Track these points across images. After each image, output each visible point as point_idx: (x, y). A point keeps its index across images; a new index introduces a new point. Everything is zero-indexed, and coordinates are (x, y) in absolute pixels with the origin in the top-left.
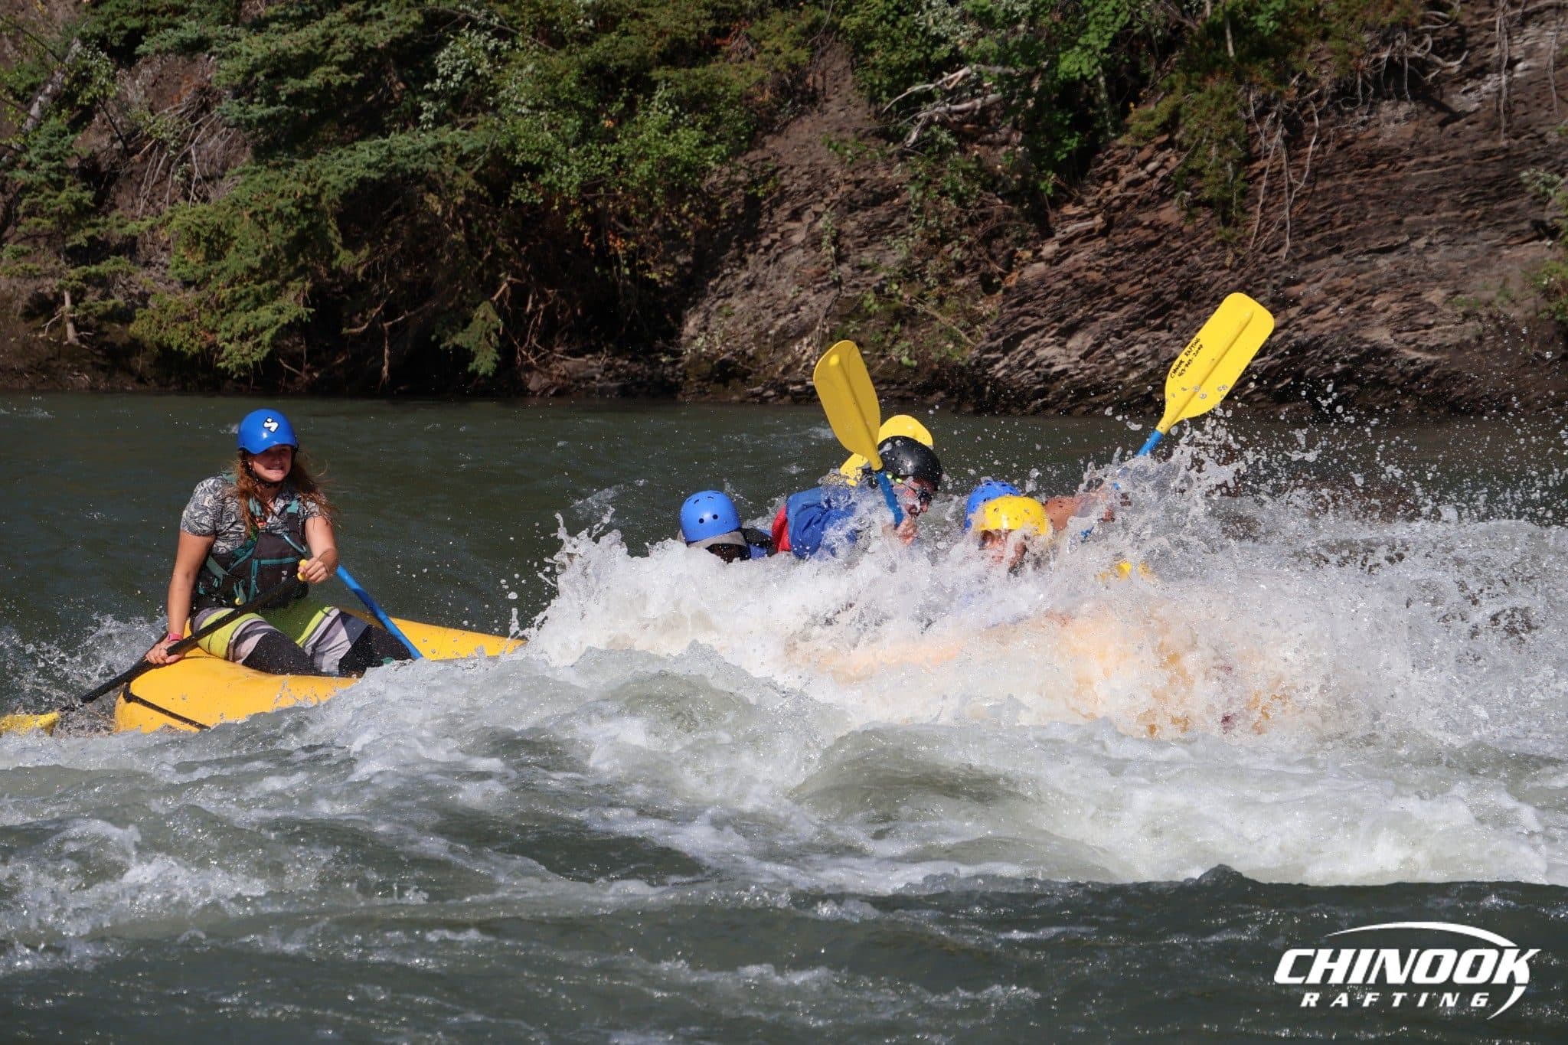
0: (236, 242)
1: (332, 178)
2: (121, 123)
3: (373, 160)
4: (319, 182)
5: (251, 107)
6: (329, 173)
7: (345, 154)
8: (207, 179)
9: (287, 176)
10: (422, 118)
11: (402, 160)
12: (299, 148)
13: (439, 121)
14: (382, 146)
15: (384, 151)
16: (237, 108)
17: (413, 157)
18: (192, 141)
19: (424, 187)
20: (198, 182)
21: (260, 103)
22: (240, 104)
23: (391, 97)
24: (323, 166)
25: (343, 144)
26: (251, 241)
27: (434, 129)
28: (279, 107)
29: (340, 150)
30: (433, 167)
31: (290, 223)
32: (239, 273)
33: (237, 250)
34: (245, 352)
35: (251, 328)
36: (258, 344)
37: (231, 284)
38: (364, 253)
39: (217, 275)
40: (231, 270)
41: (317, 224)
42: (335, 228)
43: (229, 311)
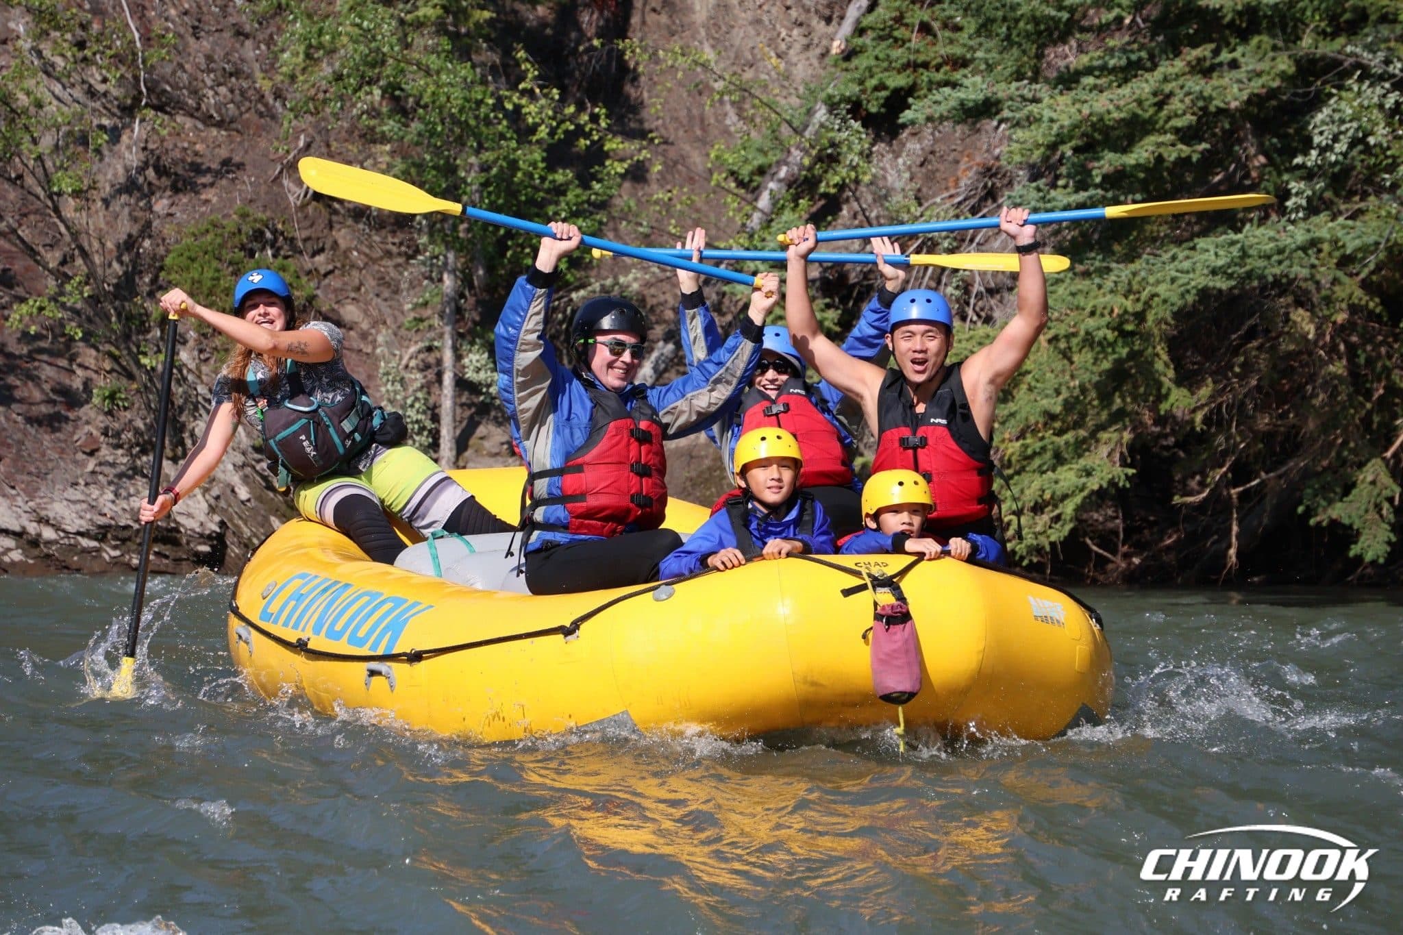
0: (1029, 378)
1: (1162, 289)
2: (878, 217)
3: (1220, 263)
4: (1144, 295)
5: (1053, 193)
6: (1158, 282)
7: (1181, 256)
8: (991, 292)
9: (1100, 287)
10: (1289, 204)
11: (1261, 263)
12: (1117, 248)
13: (1313, 208)
14: (1233, 243)
15: (1235, 251)
16: (1034, 194)
17: (1276, 258)
18: (972, 241)
19: (1290, 299)
20: (979, 296)
21: (1065, 187)
22: (1039, 189)
23: (1247, 175)
24: (1151, 272)
25: (1179, 242)
26: (1049, 375)
27: (1305, 219)
28: (1092, 192)
29: (1174, 250)
30: (1305, 272)
31: (1103, 351)
32: (1032, 420)
33: (1030, 389)
34: (1039, 528)
35: (1047, 496)
36: (1057, 518)
37: (1021, 436)
38: (1205, 392)
39: (1003, 423)
40: (1023, 414)
41: (1141, 353)
42: (1165, 357)
43: (1018, 473)
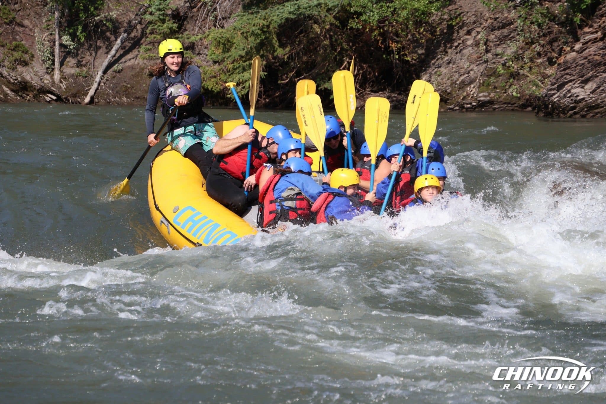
0: (235, 45)
1: (275, 18)
3: (292, 10)
4: (269, 20)
6: (273, 16)
7: (280, 8)
8: (223, 19)
9: (256, 17)
11: (304, 10)
12: (261, 5)
14: (295, 4)
15: (296, 7)
17: (308, 9)
18: (217, 3)
19: (313, 21)
20: (220, 20)
24: (271, 13)
25: (280, 4)
26: (241, 44)
29: (278, 6)
30: (317, 13)
31: (257, 37)
32: (236, 58)
33: (236, 48)
34: (238, 91)
35: (241, 81)
36: (244, 88)
37: (233, 62)
38: (288, 49)
39: (227, 59)
40: (233, 56)
41: (268, 37)
42: (276, 39)
43: (232, 74)
